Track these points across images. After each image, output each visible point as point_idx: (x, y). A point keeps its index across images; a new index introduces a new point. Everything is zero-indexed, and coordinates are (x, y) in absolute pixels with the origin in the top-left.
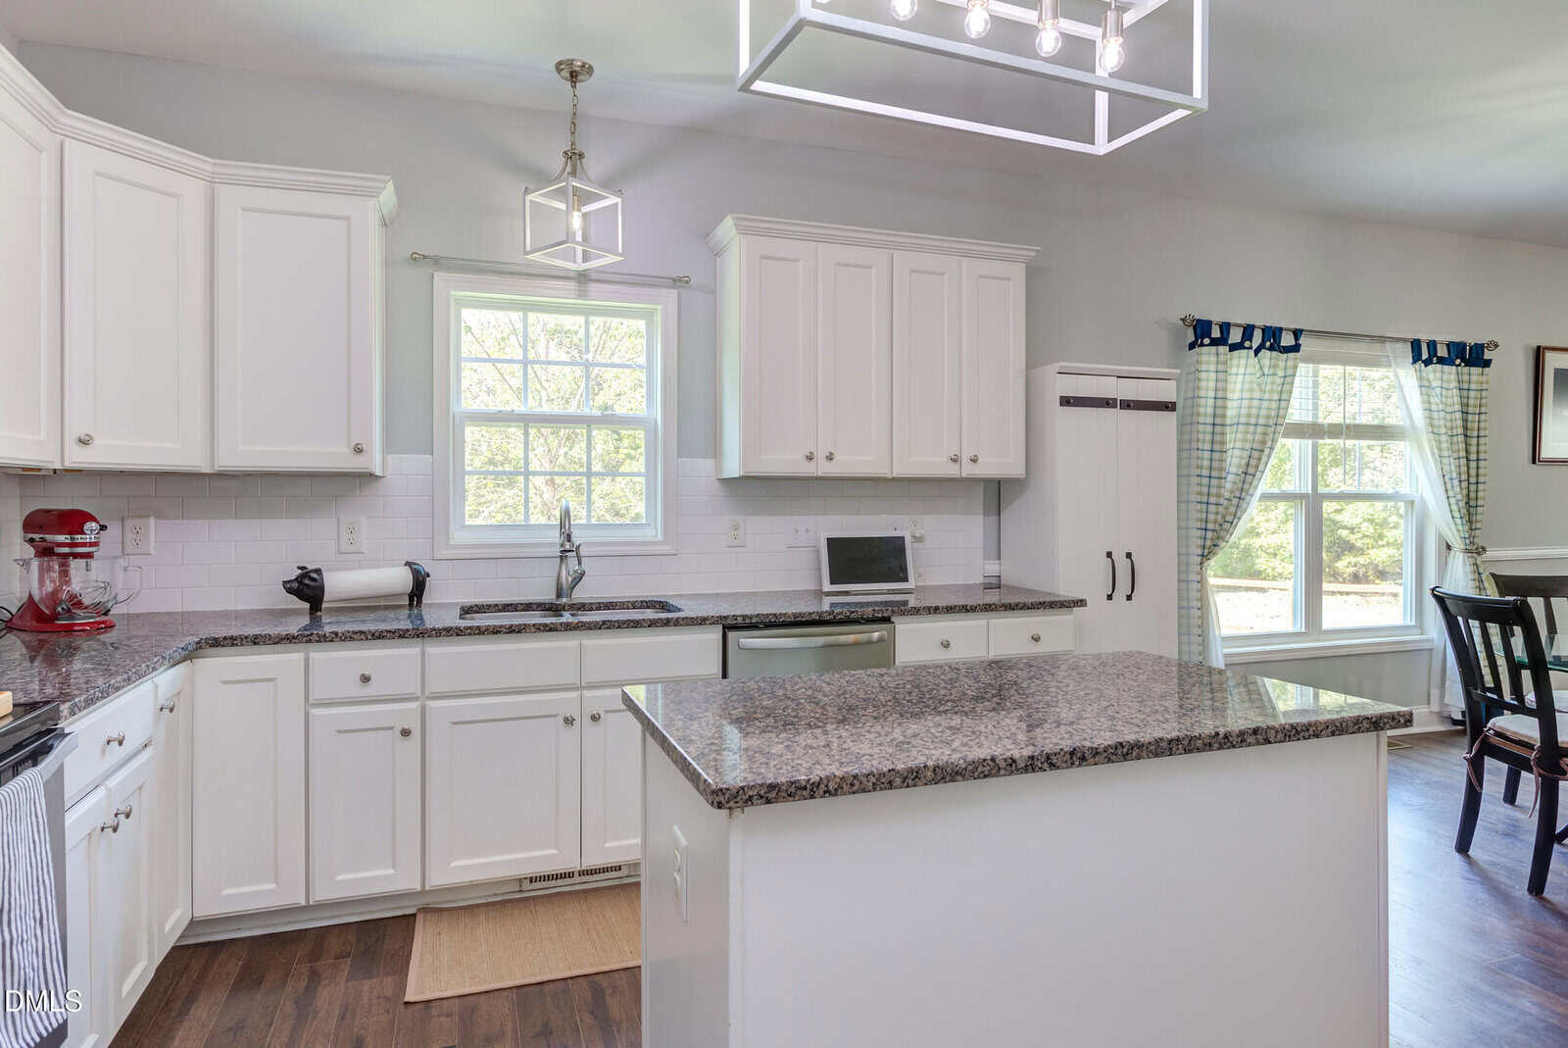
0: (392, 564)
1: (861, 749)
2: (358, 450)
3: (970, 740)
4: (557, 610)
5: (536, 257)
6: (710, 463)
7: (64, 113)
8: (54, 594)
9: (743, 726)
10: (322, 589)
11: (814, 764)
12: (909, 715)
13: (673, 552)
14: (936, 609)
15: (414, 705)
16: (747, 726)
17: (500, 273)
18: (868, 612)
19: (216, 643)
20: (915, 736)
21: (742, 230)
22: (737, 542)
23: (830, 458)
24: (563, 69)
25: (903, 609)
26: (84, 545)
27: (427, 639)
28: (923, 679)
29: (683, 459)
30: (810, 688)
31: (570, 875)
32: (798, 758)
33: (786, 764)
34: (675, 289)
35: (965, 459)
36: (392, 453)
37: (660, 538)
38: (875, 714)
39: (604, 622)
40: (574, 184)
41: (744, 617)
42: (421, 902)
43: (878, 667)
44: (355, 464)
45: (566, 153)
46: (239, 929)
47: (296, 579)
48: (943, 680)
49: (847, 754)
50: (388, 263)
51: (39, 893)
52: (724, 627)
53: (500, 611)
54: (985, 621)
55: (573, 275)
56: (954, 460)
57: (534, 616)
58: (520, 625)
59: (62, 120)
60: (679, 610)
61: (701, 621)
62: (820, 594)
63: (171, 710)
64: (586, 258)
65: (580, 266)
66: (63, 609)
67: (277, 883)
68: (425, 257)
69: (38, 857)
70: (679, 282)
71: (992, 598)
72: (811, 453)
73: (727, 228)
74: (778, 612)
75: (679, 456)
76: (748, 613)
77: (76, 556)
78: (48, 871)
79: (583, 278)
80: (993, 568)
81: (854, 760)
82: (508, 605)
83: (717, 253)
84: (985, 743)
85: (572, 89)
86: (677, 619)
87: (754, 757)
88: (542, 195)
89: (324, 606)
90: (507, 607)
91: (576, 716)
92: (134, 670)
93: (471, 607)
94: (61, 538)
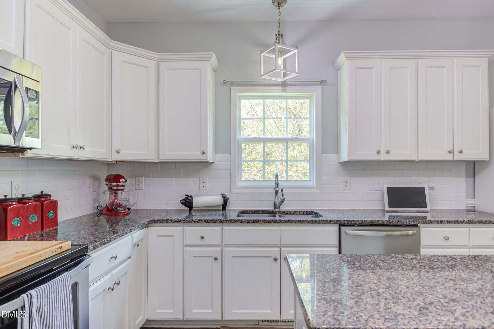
0: (216, 194)
1: (398, 310)
2: (203, 153)
3: (467, 312)
4: (274, 214)
5: (265, 77)
6: (335, 155)
7: (111, 42)
8: (112, 203)
9: (336, 284)
10: (192, 203)
11: (369, 317)
12: (427, 288)
13: (320, 192)
14: (442, 222)
15: (219, 249)
16: (337, 285)
17: (254, 85)
18: (407, 221)
19: (155, 222)
20: (431, 304)
21: (348, 58)
22: (347, 188)
23: (388, 152)
24: (275, 2)
25: (424, 220)
26: (121, 186)
27: (224, 224)
28: (435, 263)
29: (324, 154)
30: (373, 263)
31: (277, 322)
32: (361, 311)
33: (354, 315)
34: (321, 85)
35: (456, 152)
36: (217, 154)
37: (315, 186)
38: (407, 284)
39: (289, 220)
40: (278, 46)
41: (348, 221)
42: (222, 324)
43: (410, 254)
44: (202, 158)
45: (276, 35)
46: (163, 324)
47: (184, 199)
48: (447, 265)
49: (389, 312)
50: (216, 85)
51: (66, 320)
52: (339, 225)
53: (253, 213)
54: (468, 229)
55: (280, 83)
56: (450, 152)
57: (265, 216)
58: (257, 220)
59: (111, 44)
60: (321, 216)
61: (330, 222)
62: (384, 211)
63: (138, 246)
64: (285, 75)
65: (282, 79)
66: (114, 207)
67: (173, 310)
68: (227, 82)
69: (66, 306)
70: (322, 83)
71: (471, 217)
72: (379, 150)
73: (342, 58)
74: (364, 220)
75: (322, 153)
76: (350, 219)
77: (119, 190)
78: (70, 312)
79: (284, 84)
80: (471, 202)
81: (393, 317)
82: (256, 211)
83: (338, 69)
84: (476, 315)
85: (278, 10)
86: (319, 220)
87: (337, 307)
88: (267, 53)
89: (193, 209)
90: (256, 212)
91: (279, 258)
92: (122, 232)
93: (243, 211)
94: (114, 184)
